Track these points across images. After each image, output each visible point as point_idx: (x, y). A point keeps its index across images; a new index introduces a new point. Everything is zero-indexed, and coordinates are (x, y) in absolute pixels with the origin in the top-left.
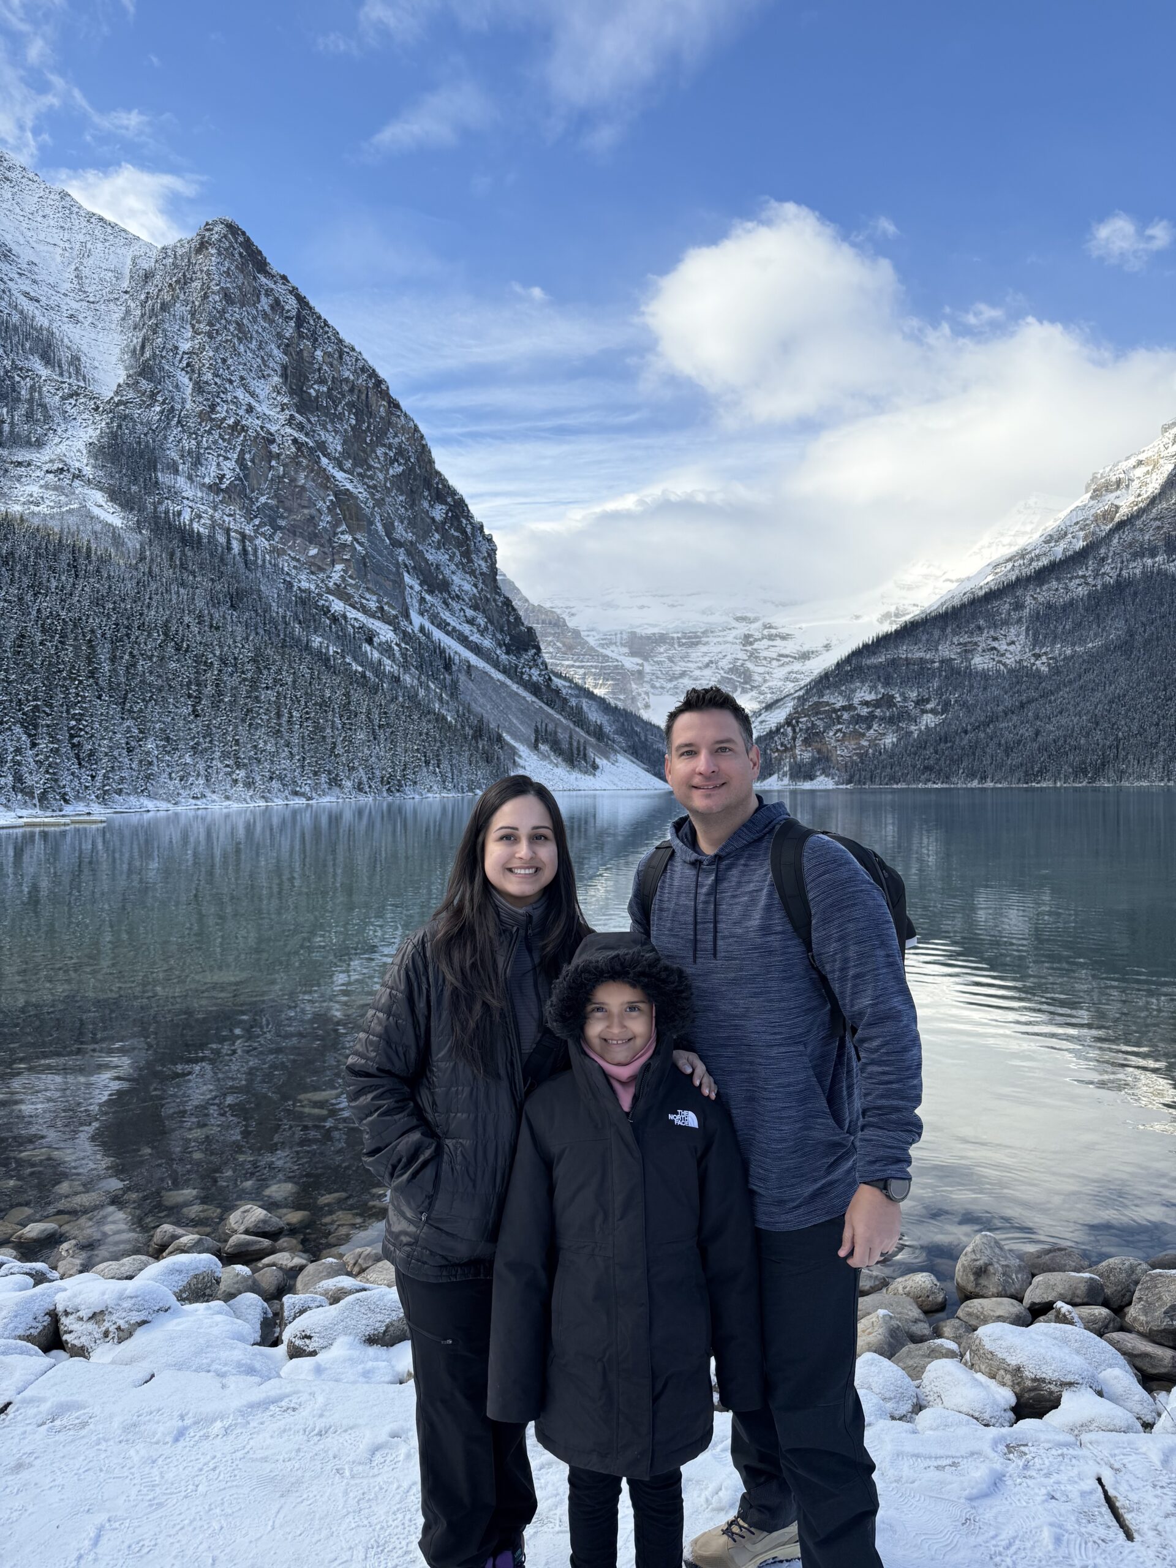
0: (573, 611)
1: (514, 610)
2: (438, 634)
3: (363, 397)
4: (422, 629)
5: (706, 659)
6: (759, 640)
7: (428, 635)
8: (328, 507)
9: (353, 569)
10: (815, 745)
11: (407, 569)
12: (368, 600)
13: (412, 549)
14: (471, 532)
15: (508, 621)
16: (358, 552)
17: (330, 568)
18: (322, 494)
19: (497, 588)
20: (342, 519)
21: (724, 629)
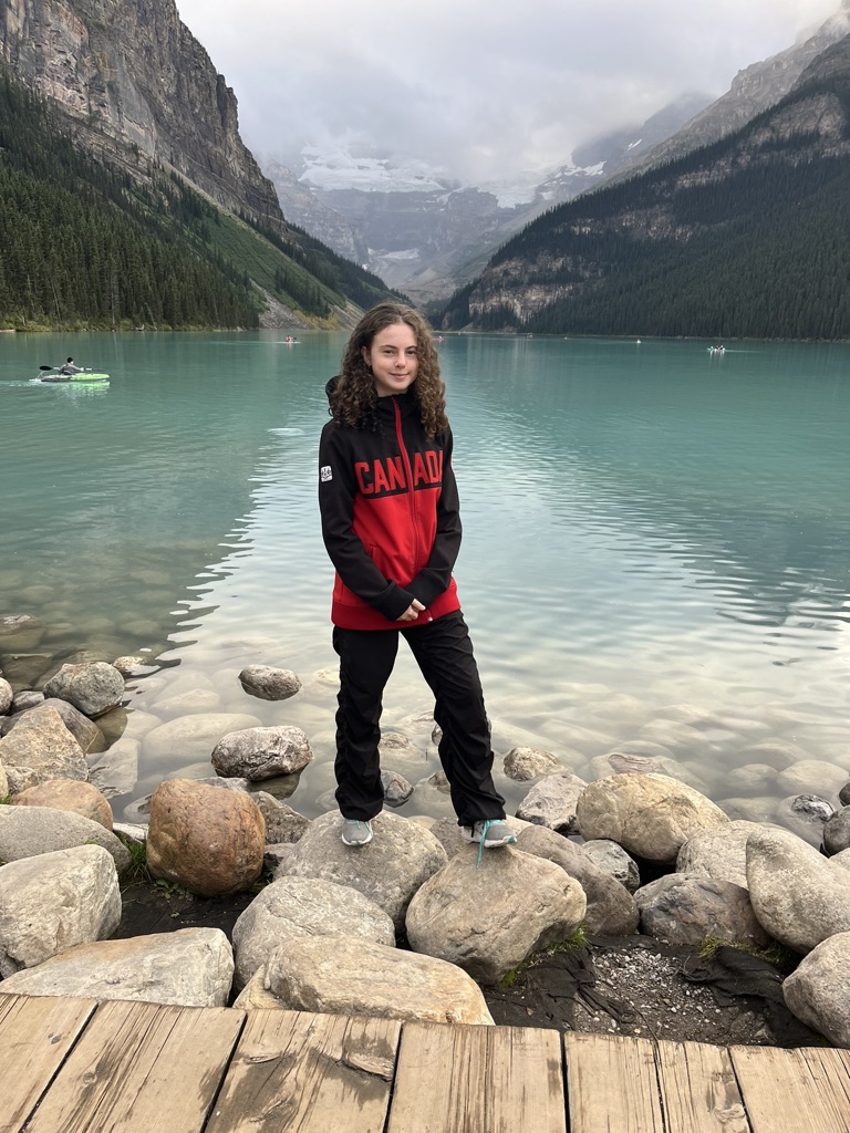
0: (303, 167)
1: (255, 163)
2: (188, 182)
4: (173, 176)
7: (179, 182)
8: (82, 52)
9: (108, 115)
10: (504, 299)
11: (158, 116)
12: (124, 145)
13: (161, 99)
14: (214, 84)
15: (250, 174)
16: (112, 99)
17: (86, 113)
18: (77, 40)
19: (239, 139)
20: (97, 66)
21: (432, 193)
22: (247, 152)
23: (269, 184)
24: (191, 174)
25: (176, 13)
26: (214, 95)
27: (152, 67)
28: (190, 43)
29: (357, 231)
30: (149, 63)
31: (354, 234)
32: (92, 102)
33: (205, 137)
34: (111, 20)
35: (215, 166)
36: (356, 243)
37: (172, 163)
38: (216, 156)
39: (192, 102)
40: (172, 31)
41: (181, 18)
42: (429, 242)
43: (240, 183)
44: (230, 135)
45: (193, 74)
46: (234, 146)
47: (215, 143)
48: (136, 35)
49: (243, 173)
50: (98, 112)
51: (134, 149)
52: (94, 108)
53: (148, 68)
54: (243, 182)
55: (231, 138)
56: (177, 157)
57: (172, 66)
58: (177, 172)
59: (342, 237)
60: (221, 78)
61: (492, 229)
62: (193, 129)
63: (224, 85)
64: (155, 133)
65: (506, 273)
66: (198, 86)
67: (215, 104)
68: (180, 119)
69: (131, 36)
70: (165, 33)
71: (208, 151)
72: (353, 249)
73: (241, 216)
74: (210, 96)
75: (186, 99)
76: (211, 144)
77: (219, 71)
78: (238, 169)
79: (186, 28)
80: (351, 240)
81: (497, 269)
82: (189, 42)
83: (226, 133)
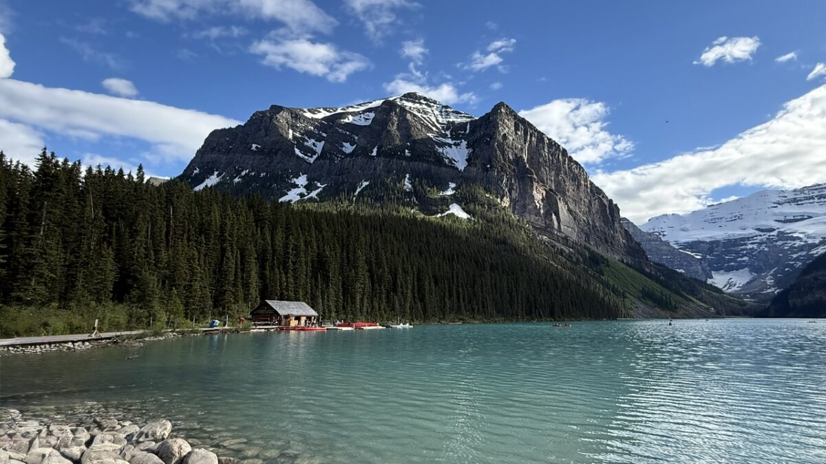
0: (665, 233)
1: (630, 235)
2: (594, 248)
4: (585, 247)
5: (745, 252)
6: (776, 241)
7: (588, 249)
8: (543, 201)
9: (554, 225)
10: (817, 295)
11: (578, 221)
12: (561, 237)
13: (580, 214)
14: (607, 204)
15: (627, 241)
16: (556, 218)
17: (544, 225)
18: (541, 197)
19: (621, 226)
20: (549, 205)
21: (754, 237)
22: (626, 232)
23: (639, 244)
24: (596, 245)
25: (587, 178)
26: (607, 208)
29: (703, 262)
30: (574, 200)
31: (701, 264)
32: (547, 220)
33: (603, 227)
34: (557, 186)
35: (608, 239)
36: (703, 269)
37: (585, 241)
38: (609, 235)
39: (596, 213)
40: (585, 185)
41: (591, 179)
42: (756, 264)
43: (623, 246)
44: (616, 225)
45: (596, 201)
46: (619, 229)
47: (608, 229)
49: (624, 241)
50: (549, 224)
51: (566, 238)
54: (624, 245)
56: (588, 238)
58: (588, 245)
59: (693, 266)
60: (611, 201)
61: (804, 253)
62: (597, 225)
63: (612, 203)
64: (576, 229)
65: (816, 279)
67: (608, 212)
70: (582, 187)
71: (605, 233)
72: (700, 271)
73: (622, 262)
74: (605, 209)
76: (606, 230)
77: (609, 198)
78: (621, 239)
79: (593, 184)
80: (699, 268)
81: (808, 277)
82: (594, 188)
83: (614, 224)
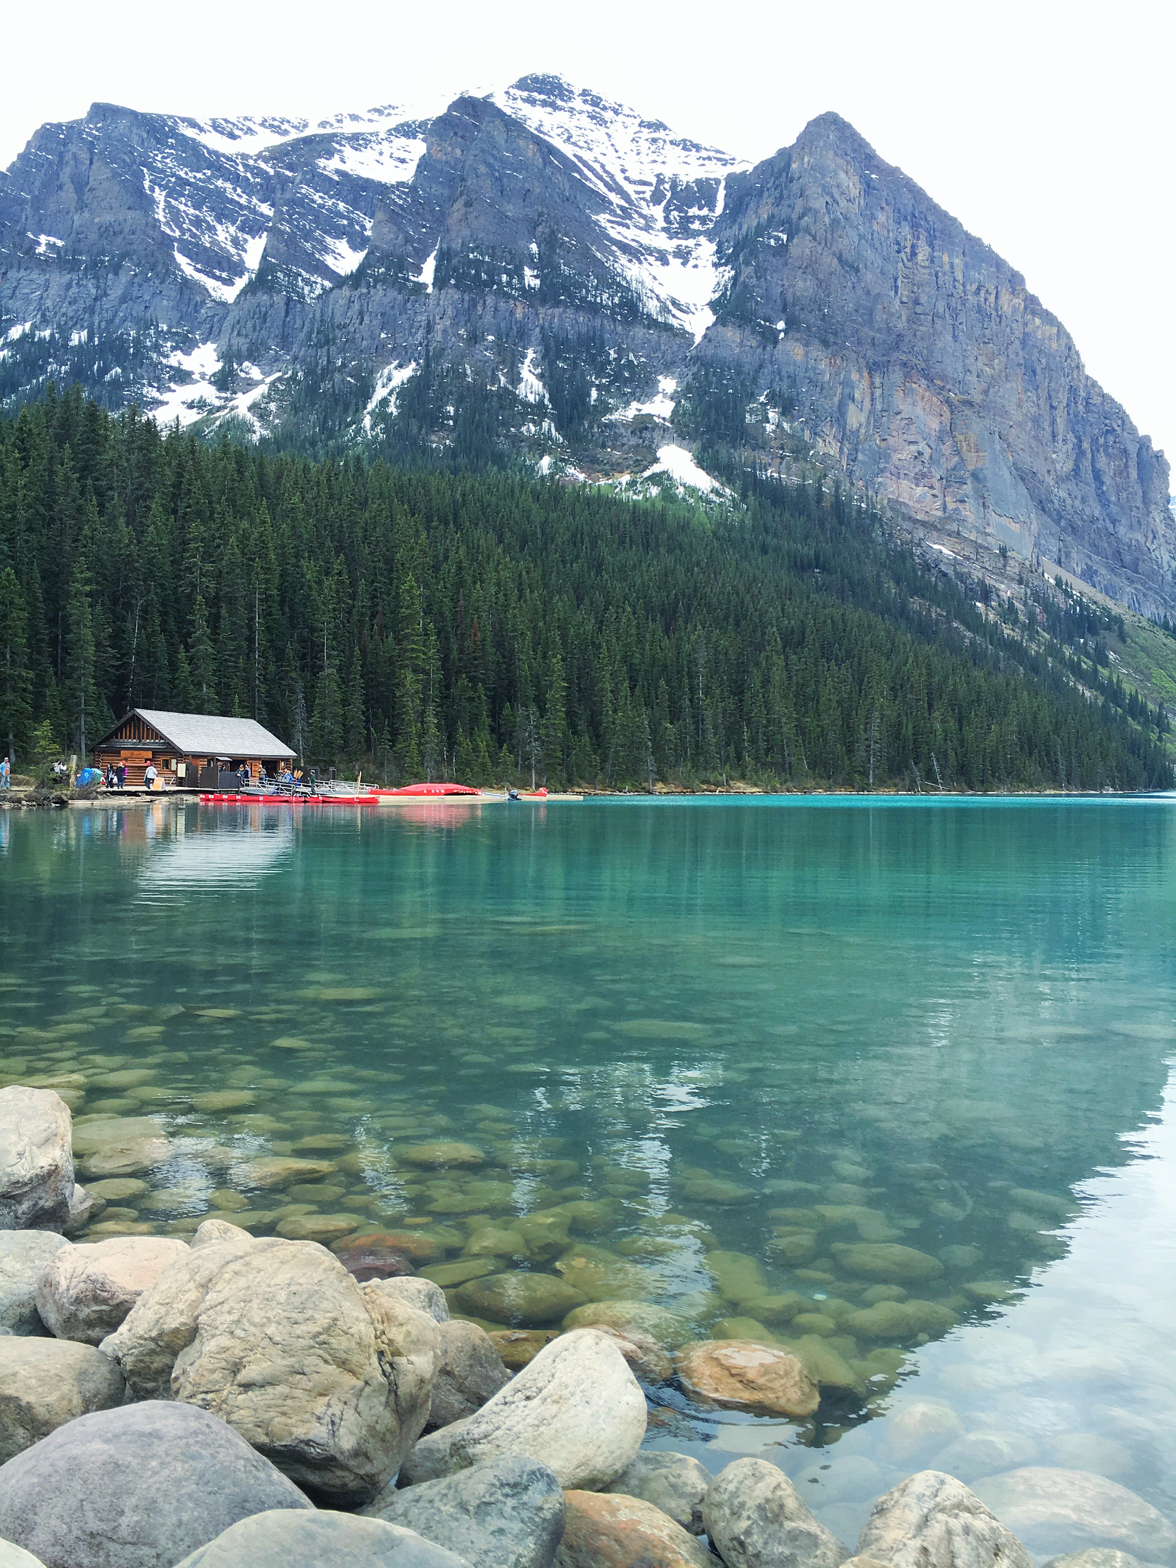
2: (1081, 586)
3: (992, 298)
7: (1066, 589)
8: (941, 440)
9: (969, 512)
11: (1042, 505)
12: (987, 548)
13: (1050, 480)
14: (1133, 449)
16: (976, 491)
17: (939, 514)
18: (934, 424)
19: (1169, 518)
20: (958, 452)
24: (1089, 575)
25: (1079, 367)
26: (1133, 463)
27: (1040, 441)
28: (1100, 400)
30: (1035, 437)
32: (948, 499)
33: (1114, 522)
34: (986, 392)
35: (1127, 558)
37: (1059, 563)
38: (1130, 546)
39: (1097, 476)
40: (1073, 390)
41: (1088, 371)
44: (1155, 514)
45: (1102, 441)
46: (1161, 529)
47: (1131, 527)
48: (1019, 406)
49: (1173, 564)
50: (955, 510)
51: (1003, 552)
52: (951, 506)
53: (1034, 443)
55: (1157, 517)
56: (1068, 555)
57: (1070, 436)
58: (1066, 576)
60: (1144, 440)
62: (1097, 513)
63: (1148, 447)
64: (1034, 527)
66: (1108, 455)
67: (1134, 474)
68: (1077, 503)
69: (1012, 408)
70: (1063, 397)
71: (1118, 540)
74: (1126, 466)
75: (1090, 476)
76: (1122, 530)
77: (1143, 431)
78: (1166, 557)
79: (1094, 384)
82: (1097, 400)
83: (1149, 513)
